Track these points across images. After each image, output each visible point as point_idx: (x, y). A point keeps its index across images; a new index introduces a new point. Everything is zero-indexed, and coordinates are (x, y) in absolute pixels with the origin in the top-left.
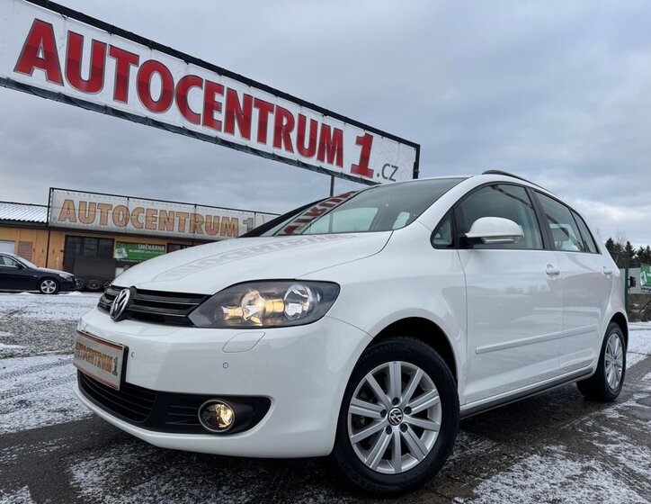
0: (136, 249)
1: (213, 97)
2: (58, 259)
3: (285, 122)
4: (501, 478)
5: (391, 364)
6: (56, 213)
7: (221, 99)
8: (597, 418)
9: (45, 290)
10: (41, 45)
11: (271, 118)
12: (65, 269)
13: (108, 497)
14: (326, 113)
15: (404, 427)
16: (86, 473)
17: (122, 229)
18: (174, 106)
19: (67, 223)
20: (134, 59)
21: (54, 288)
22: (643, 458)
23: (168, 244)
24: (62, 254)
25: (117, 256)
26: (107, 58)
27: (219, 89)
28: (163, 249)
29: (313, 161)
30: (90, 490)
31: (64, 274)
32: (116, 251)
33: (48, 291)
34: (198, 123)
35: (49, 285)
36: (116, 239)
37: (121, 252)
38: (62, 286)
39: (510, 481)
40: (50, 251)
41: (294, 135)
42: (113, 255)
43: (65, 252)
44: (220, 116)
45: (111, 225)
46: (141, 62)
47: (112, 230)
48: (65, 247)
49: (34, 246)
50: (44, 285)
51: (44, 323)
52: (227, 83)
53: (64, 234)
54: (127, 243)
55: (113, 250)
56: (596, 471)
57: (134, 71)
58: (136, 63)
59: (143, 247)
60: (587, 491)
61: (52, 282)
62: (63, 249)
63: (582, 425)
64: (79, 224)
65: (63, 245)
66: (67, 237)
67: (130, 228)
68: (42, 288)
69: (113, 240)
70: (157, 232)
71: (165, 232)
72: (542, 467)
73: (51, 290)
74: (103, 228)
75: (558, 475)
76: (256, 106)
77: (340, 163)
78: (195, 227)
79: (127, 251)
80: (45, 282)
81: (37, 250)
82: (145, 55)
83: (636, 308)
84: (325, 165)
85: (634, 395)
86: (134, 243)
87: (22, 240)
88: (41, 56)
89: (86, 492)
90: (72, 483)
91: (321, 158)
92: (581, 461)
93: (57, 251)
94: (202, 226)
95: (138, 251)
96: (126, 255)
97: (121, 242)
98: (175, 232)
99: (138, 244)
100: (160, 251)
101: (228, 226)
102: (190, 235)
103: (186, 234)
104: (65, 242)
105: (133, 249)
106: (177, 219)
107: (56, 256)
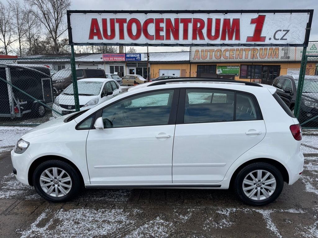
1: (159, 25)
3: (199, 25)
6: (193, 56)
7: (163, 25)
10: (95, 27)
11: (190, 26)
14: (226, 12)
17: (219, 61)
18: (142, 35)
19: (197, 60)
20: (124, 20)
23: (241, 65)
24: (196, 73)
25: (218, 73)
26: (115, 24)
27: (162, 20)
28: (238, 67)
29: (219, 41)
32: (217, 70)
34: (153, 39)
36: (218, 65)
37: (220, 71)
40: (192, 73)
41: (205, 31)
42: (216, 72)
43: (197, 72)
44: (163, 33)
45: (214, 59)
46: (128, 21)
47: (215, 61)
48: (197, 70)
49: (186, 71)
52: (165, 16)
53: (197, 65)
54: (222, 66)
57: (125, 25)
58: (125, 22)
59: (229, 67)
62: (196, 71)
64: (201, 60)
66: (198, 66)
67: (222, 59)
69: (216, 65)
70: (235, 60)
71: (239, 60)
74: (211, 61)
76: (181, 22)
77: (238, 38)
78: (254, 55)
79: (222, 70)
81: (187, 72)
82: (128, 17)
84: (227, 41)
86: (225, 66)
87: (183, 69)
88: (95, 31)
91: (223, 38)
94: (258, 55)
95: (227, 70)
96: (222, 72)
97: (220, 66)
98: (244, 59)
99: (227, 66)
100: (237, 69)
101: (272, 53)
102: (251, 60)
103: (249, 59)
104: (197, 68)
105: (225, 69)
106: (244, 52)
107: (194, 75)
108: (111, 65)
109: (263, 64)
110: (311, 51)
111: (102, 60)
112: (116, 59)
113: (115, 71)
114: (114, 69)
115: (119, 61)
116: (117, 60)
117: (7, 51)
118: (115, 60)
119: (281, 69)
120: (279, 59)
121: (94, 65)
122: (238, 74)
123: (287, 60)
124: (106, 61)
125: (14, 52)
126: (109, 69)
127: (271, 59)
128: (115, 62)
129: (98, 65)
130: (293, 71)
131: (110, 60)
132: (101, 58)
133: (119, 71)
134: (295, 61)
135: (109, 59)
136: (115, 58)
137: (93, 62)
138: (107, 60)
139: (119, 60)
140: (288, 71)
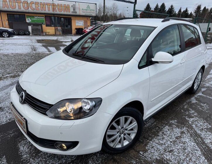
0: (34, 18)
2: (6, 23)
4: (155, 140)
5: (121, 118)
8: (188, 103)
9: (5, 36)
12: (10, 28)
13: (31, 159)
15: (125, 134)
16: (24, 147)
17: (27, 11)
19: (6, 9)
21: (8, 35)
22: (201, 125)
23: (45, 16)
24: (7, 21)
28: (43, 18)
30: (25, 156)
31: (10, 30)
32: (27, 19)
33: (6, 36)
35: (5, 34)
36: (26, 15)
37: (29, 20)
38: (10, 35)
39: (157, 142)
40: (3, 20)
42: (26, 21)
43: (8, 20)
45: (23, 9)
47: (24, 11)
48: (8, 18)
50: (4, 34)
51: (6, 55)
53: (6, 13)
54: (30, 16)
55: (26, 19)
56: (185, 133)
59: (36, 17)
60: (181, 145)
61: (6, 33)
62: (7, 19)
63: (183, 108)
64: (10, 9)
65: (7, 18)
67: (30, 10)
68: (4, 35)
69: (25, 15)
70: (40, 11)
71: (43, 12)
72: (168, 132)
73: (7, 36)
74: (20, 10)
75: (173, 137)
78: (54, 9)
79: (31, 19)
80: (4, 33)
83: (208, 37)
85: (202, 89)
86: (33, 16)
89: (24, 157)
90: (19, 153)
92: (181, 129)
93: (5, 20)
94: (57, 8)
95: (35, 19)
96: (31, 21)
97: (28, 16)
98: (47, 11)
99: (34, 16)
100: (42, 19)
101: (66, 8)
102: (53, 12)
103: (51, 12)
104: (7, 17)
105: (33, 18)
106: (46, 6)
107: (5, 22)
109: (61, 16)
110: (87, 9)
119: (72, 20)
120: (71, 13)
122: (44, 23)
123: (75, 14)
127: (66, 13)
130: (79, 22)
134: (80, 15)
140: (76, 22)
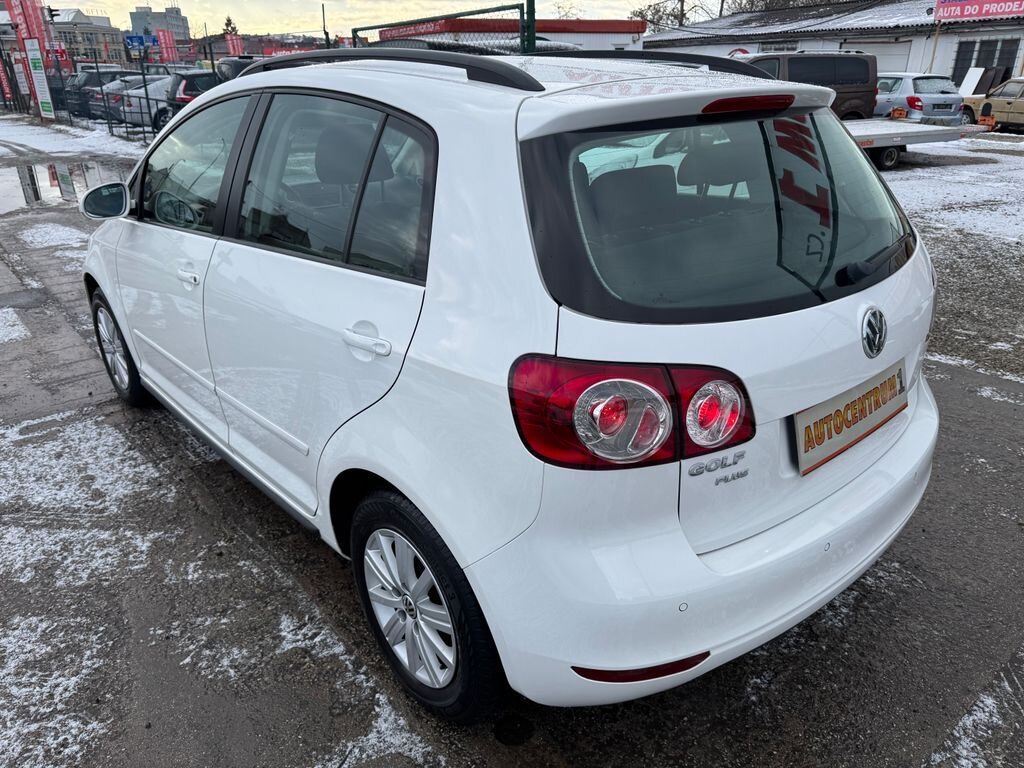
22: (90, 556)
56: (91, 500)
92: (119, 500)
108: (964, 39)
111: (930, 19)
112: (993, 8)
113: (973, 62)
114: (975, 55)
115: (1005, 17)
116: (997, 13)
117: (685, 8)
118: (987, 13)
121: (897, 39)
124: (947, 21)
125: (700, 11)
126: (954, 56)
128: (984, 23)
129: (911, 41)
131: (962, 15)
132: (930, 11)
133: (996, 61)
135: (962, 11)
136: (986, 7)
137: (897, 27)
138: (949, 17)
139: (1004, 13)
